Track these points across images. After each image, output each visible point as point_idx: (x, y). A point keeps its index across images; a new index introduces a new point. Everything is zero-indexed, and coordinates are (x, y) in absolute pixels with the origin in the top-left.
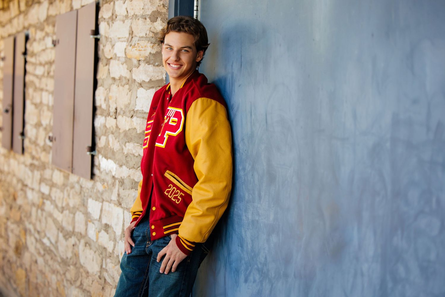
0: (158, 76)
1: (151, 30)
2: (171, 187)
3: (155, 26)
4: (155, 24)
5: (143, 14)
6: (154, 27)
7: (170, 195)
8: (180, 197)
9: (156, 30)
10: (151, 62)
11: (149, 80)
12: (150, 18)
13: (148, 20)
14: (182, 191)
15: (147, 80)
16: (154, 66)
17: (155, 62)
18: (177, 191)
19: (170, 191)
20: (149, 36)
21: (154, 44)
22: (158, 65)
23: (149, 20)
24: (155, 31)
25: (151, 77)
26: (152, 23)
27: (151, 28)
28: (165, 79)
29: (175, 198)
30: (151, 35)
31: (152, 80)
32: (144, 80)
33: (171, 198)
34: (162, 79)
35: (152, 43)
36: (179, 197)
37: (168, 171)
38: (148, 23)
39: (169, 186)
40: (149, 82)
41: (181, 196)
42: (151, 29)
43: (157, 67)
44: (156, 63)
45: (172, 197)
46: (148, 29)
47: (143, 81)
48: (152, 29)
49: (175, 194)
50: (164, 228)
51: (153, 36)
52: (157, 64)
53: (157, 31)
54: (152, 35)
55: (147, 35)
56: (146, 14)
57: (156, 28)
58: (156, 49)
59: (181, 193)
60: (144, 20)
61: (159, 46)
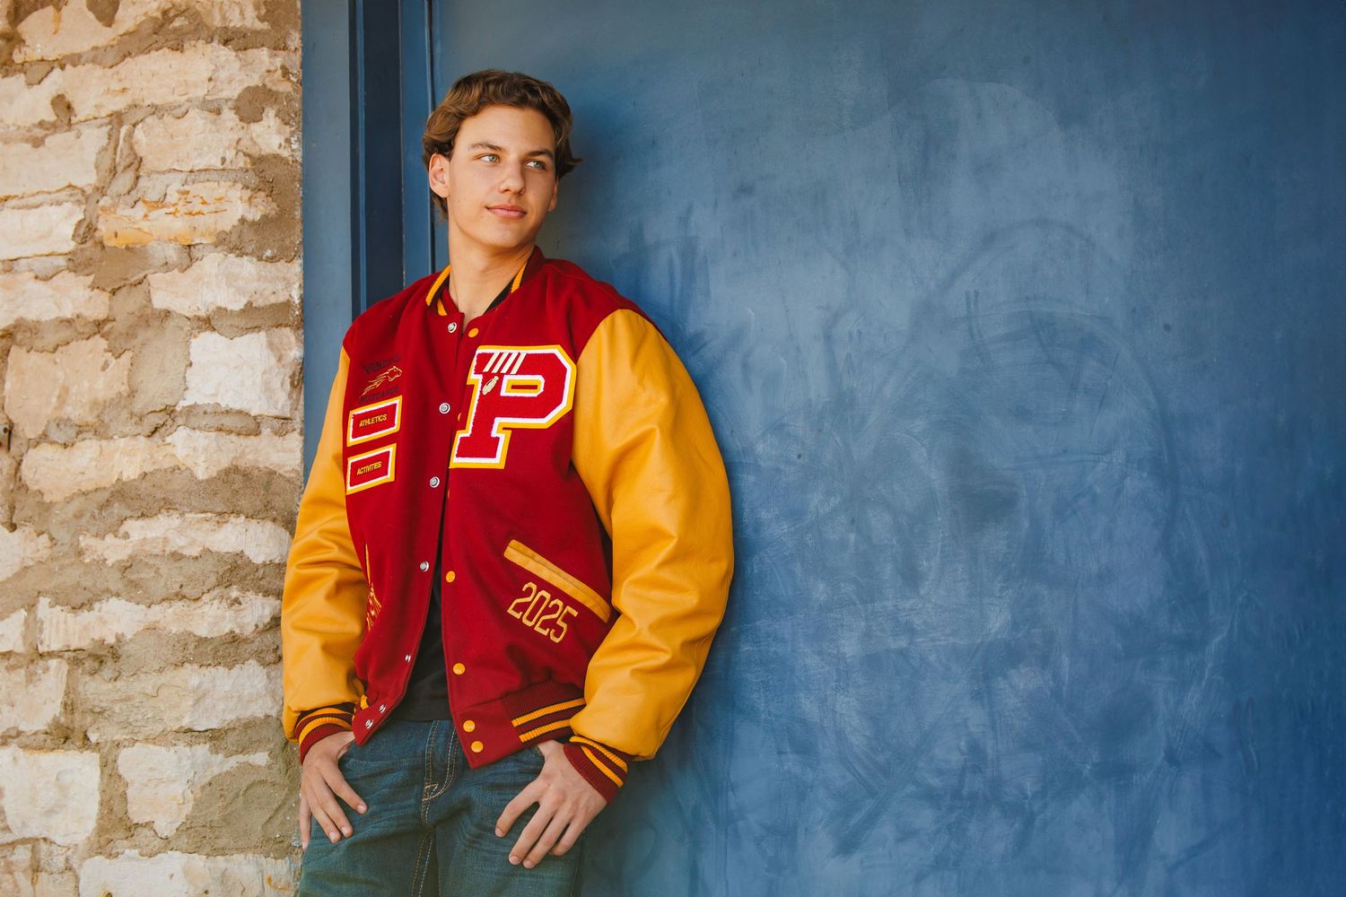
0: (274, 293)
1: (239, 148)
2: (530, 590)
3: (254, 135)
4: (256, 128)
5: (208, 98)
6: (252, 139)
7: (530, 618)
8: (564, 620)
9: (257, 148)
10: (249, 249)
11: (246, 305)
12: (237, 109)
13: (229, 116)
14: (568, 600)
15: (237, 305)
16: (260, 259)
17: (262, 248)
18: (553, 603)
19: (529, 603)
20: (234, 168)
21: (253, 190)
22: (272, 258)
23: (236, 118)
24: (254, 151)
25: (251, 297)
26: (245, 125)
27: (240, 139)
28: (297, 301)
29: (545, 625)
30: (241, 164)
31: (254, 305)
32: (223, 305)
33: (534, 626)
34: (288, 301)
35: (248, 188)
36: (560, 623)
37: (514, 543)
38: (230, 124)
39: (524, 589)
40: (243, 311)
41: (568, 618)
42: (241, 143)
43: (269, 264)
44: (266, 250)
45: (536, 624)
46: (230, 145)
47: (219, 308)
48: (245, 143)
49: (548, 611)
50: (516, 722)
51: (249, 166)
52: (269, 253)
53: (260, 150)
54: (245, 162)
55: (228, 162)
56: (216, 97)
57: (259, 141)
58: (262, 208)
59: (569, 609)
60: (213, 116)
61: (270, 199)
